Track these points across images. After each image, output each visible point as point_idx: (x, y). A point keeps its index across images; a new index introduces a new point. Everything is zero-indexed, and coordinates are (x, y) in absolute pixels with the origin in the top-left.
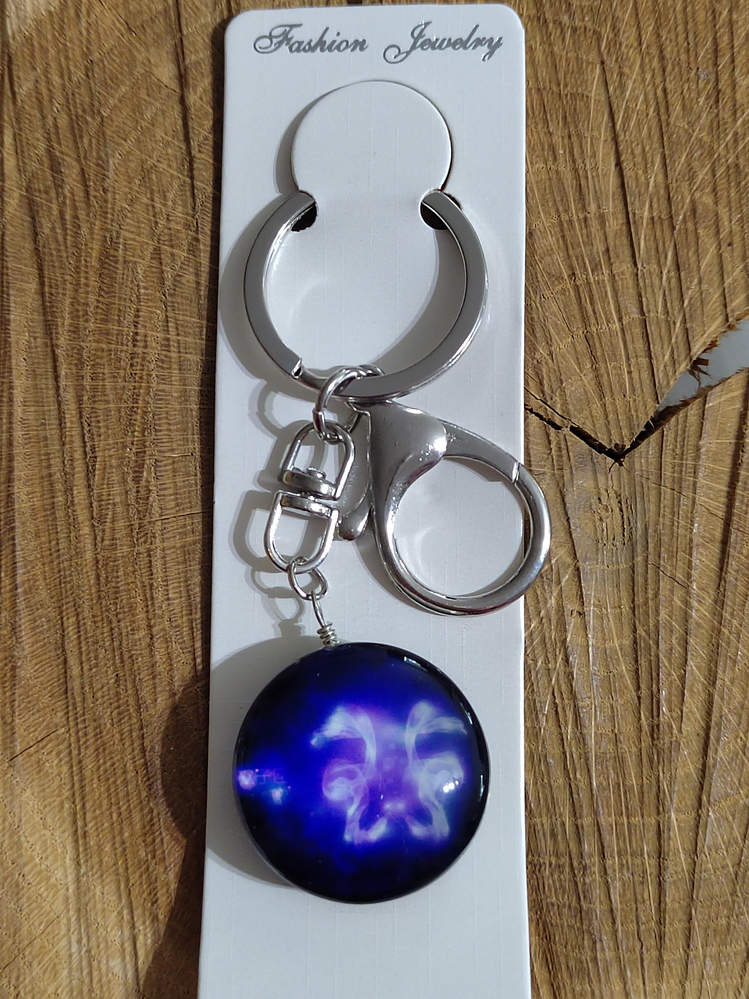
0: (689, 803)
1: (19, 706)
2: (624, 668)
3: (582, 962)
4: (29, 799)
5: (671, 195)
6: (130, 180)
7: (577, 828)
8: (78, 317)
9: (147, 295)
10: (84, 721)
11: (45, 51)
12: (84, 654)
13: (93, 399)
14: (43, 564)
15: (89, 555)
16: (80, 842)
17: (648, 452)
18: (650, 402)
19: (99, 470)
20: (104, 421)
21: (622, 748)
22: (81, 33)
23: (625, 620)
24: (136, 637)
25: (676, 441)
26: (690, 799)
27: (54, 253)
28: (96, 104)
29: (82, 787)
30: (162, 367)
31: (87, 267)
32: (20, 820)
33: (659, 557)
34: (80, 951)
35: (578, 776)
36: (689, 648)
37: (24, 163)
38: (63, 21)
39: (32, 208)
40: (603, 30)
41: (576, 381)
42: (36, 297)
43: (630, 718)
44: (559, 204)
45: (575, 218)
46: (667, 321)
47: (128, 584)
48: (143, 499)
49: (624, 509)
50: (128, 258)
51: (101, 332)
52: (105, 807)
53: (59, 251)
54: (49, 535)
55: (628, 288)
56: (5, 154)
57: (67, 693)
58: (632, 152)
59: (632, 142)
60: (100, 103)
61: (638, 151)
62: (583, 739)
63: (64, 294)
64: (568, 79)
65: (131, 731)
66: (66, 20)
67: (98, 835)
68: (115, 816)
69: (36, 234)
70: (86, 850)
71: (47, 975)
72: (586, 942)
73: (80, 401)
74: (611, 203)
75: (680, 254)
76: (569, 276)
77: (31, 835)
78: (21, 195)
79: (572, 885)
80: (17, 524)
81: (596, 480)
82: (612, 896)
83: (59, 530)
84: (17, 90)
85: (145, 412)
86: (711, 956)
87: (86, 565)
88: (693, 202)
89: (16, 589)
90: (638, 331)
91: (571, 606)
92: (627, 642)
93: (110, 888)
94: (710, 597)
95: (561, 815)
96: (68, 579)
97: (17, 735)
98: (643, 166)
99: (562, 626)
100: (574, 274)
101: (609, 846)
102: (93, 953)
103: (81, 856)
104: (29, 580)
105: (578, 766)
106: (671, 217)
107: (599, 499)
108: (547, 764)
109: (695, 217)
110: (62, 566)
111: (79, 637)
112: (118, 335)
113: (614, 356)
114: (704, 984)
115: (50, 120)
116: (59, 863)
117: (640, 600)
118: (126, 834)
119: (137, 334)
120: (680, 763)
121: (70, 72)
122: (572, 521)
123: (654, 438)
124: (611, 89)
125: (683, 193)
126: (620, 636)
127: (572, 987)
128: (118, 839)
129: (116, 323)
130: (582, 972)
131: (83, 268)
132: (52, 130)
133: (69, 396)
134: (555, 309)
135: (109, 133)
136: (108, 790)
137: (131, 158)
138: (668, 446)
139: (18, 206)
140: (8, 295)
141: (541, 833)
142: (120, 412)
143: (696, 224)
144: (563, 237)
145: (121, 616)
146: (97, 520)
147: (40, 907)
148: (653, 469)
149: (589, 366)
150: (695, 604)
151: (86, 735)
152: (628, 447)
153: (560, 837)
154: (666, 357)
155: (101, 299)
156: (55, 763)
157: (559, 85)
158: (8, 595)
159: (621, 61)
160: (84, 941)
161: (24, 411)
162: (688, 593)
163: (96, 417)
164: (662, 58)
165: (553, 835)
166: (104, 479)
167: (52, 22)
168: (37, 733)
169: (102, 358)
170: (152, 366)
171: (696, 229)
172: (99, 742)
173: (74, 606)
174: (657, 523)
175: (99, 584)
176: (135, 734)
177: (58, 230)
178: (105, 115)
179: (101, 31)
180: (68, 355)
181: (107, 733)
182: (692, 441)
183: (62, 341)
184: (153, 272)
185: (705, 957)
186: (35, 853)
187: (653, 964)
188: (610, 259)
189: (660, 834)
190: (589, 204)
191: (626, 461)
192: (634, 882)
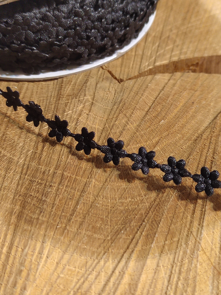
0: (102, 180)
3: (32, 219)
5: (163, 33)
7: (54, 173)
17: (130, 82)
18: (136, 72)
23: (103, 122)
25: (141, 82)
33: (122, 108)
35: (63, 157)
36: (122, 135)
49: (116, 94)
72: (37, 211)
75: (160, 44)
79: (42, 191)
81: (110, 84)
88: (169, 36)
90: (140, 57)
91: (85, 111)
92: (101, 128)
94: (136, 124)
95: (50, 167)
99: (80, 115)
101: (63, 182)
106: (161, 37)
107: (109, 89)
117: (110, 117)
122: (96, 91)
123: (134, 81)
125: (166, 33)
126: (99, 125)
127: (23, 226)
138: (137, 83)
141: (39, 172)
143: (168, 40)
148: (130, 87)
152: (124, 80)
153: (46, 174)
154: (147, 64)
162: (128, 120)
165: (44, 173)
174: (126, 100)
182: (146, 84)
189: (86, 185)
191: (122, 83)
192: (68, 197)
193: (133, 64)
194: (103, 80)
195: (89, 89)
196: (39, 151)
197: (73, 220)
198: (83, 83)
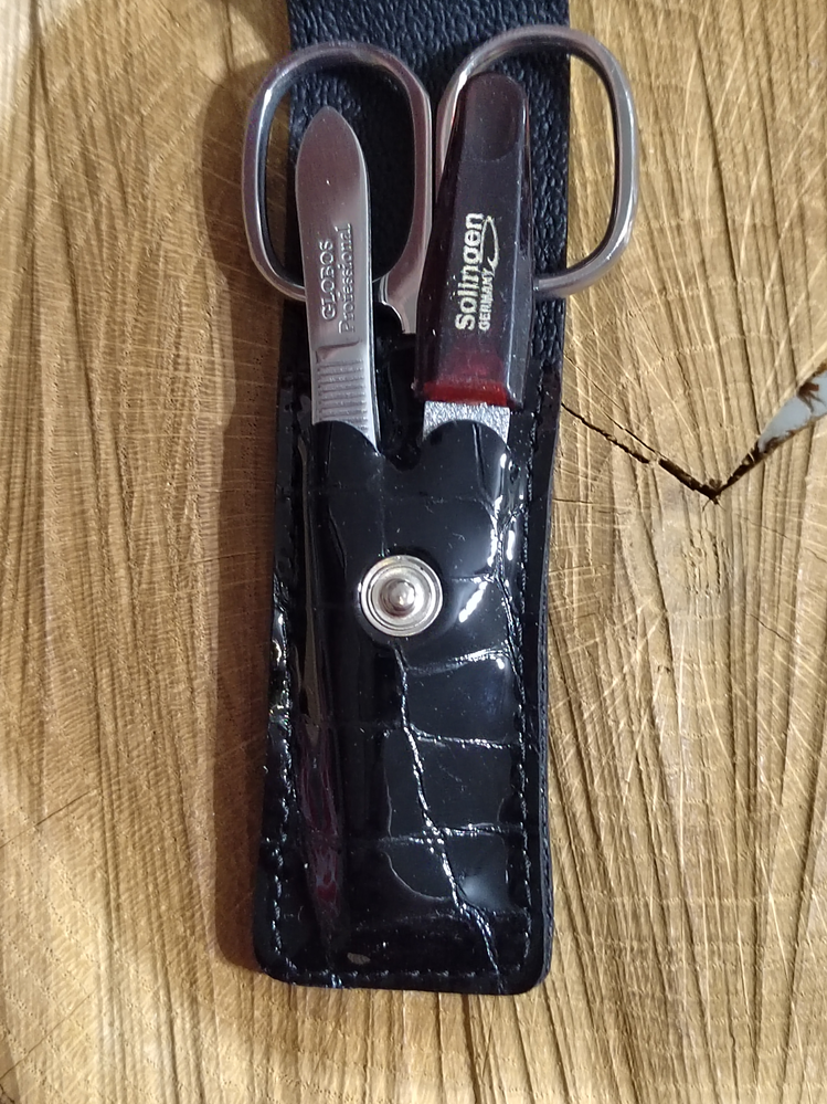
0: (789, 883)
1: (47, 765)
2: (717, 732)
3: (667, 1060)
4: (57, 868)
5: (776, 199)
6: (172, 186)
7: (663, 909)
8: (114, 337)
9: (190, 313)
10: (118, 782)
11: (80, 44)
12: (118, 710)
13: (131, 430)
14: (75, 610)
15: (125, 600)
16: (113, 916)
17: (747, 489)
18: (750, 432)
19: (136, 506)
20: (142, 452)
21: (713, 821)
22: (119, 23)
23: (719, 678)
24: (175, 691)
25: (779, 477)
26: (790, 879)
27: (88, 266)
28: (136, 101)
29: (116, 855)
30: (206, 394)
31: (124, 282)
32: (48, 890)
33: (759, 607)
34: (112, 1035)
35: (664, 851)
36: (791, 710)
37: (57, 168)
38: (99, 11)
39: (64, 217)
40: (701, 14)
41: (666, 409)
42: (69, 315)
43: (724, 787)
44: (649, 210)
45: (666, 225)
46: (770, 342)
47: (167, 633)
48: (185, 539)
49: (719, 553)
50: (169, 272)
51: (139, 353)
52: (140, 876)
53: (94, 264)
54: (82, 577)
55: (726, 305)
56: (36, 157)
57: (99, 750)
58: (732, 150)
59: (732, 140)
60: (140, 101)
61: (739, 149)
62: (671, 810)
63: (99, 313)
64: (660, 69)
65: (169, 795)
66: (103, 10)
67: (132, 909)
68: (151, 888)
69: (68, 246)
70: (119, 924)
71: (76, 1060)
72: (671, 1037)
73: (115, 430)
74: (707, 209)
75: (786, 265)
76: (660, 292)
77: (59, 907)
78: (53, 203)
79: (656, 974)
80: (46, 565)
81: (688, 520)
82: (701, 986)
83: (93, 571)
84: (49, 87)
85: (186, 443)
86: (812, 1056)
87: (121, 611)
88: (801, 207)
89: (45, 636)
90: (737, 352)
91: (658, 661)
92: (722, 702)
93: (145, 967)
94: (815, 653)
95: (644, 894)
96: (101, 626)
97: (45, 797)
98: (744, 167)
99: (648, 683)
100: (665, 288)
101: (698, 930)
102: (126, 1037)
103: (114, 931)
104: (59, 627)
105: (663, 840)
106: (776, 224)
107: (692, 542)
108: (629, 838)
109: (802, 224)
110: (95, 611)
111: (114, 690)
112: (157, 357)
113: (710, 382)
114: (804, 1087)
115: (85, 121)
116: (90, 938)
117: (736, 655)
118: (163, 908)
119: (178, 356)
120: (779, 839)
121: (107, 67)
122: (659, 566)
123: (754, 473)
124: (709, 80)
125: (789, 198)
126: (713, 695)
127: (655, 1086)
128: (154, 913)
129: (155, 344)
130: (667, 1070)
131: (120, 284)
132: (87, 131)
133: (104, 425)
134: (644, 327)
135: (148, 133)
136: (144, 859)
137: (173, 161)
138: (770, 483)
139: (51, 215)
140: (39, 313)
141: (622, 914)
142: (159, 442)
143: (803, 232)
144: (653, 247)
145: (158, 668)
146: (134, 562)
147: (68, 985)
148: (752, 507)
149: (681, 391)
150: (799, 660)
151: (120, 797)
152: (725, 482)
153: (643, 920)
154: (769, 382)
155: (139, 318)
156: (86, 829)
157: (649, 75)
158: (36, 643)
159: (720, 48)
160: (117, 1024)
161: (55, 442)
162: (791, 648)
163: (134, 447)
164: (767, 44)
165: (636, 917)
166: (141, 517)
167: (88, 13)
168: (66, 795)
169: (140, 382)
170: (195, 392)
171: (804, 238)
172: (134, 805)
173: (109, 656)
174: (757, 568)
175: (135, 632)
176: (173, 798)
177: (93, 242)
178: (145, 114)
179: (141, 21)
180: (103, 380)
181: (144, 796)
182: (796, 477)
183: (97, 363)
184: (197, 288)
185: (806, 1056)
186: (64, 926)
187: (747, 1063)
188: (705, 271)
189: (756, 918)
190: (683, 210)
191: (721, 499)
192: (725, 971)
193: (727, 399)
194: (660, 512)
195: (635, 569)
196: (588, 848)
197: (763, 1031)
198: (606, 547)
